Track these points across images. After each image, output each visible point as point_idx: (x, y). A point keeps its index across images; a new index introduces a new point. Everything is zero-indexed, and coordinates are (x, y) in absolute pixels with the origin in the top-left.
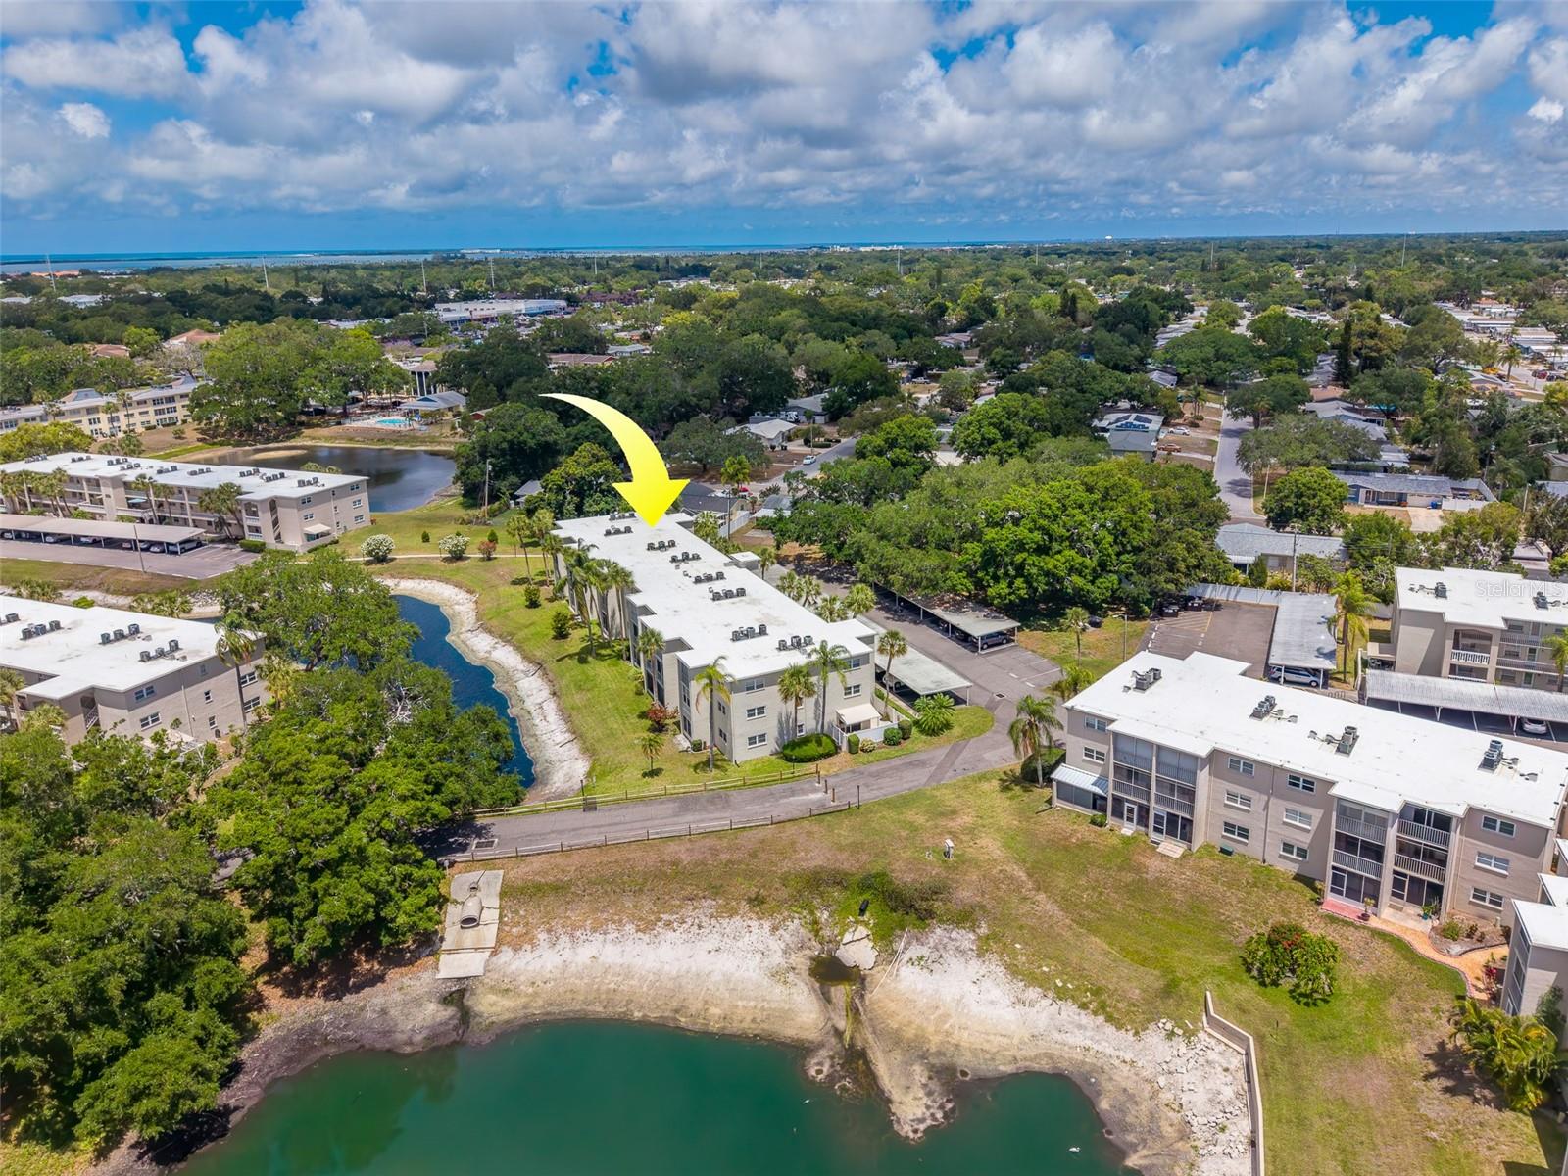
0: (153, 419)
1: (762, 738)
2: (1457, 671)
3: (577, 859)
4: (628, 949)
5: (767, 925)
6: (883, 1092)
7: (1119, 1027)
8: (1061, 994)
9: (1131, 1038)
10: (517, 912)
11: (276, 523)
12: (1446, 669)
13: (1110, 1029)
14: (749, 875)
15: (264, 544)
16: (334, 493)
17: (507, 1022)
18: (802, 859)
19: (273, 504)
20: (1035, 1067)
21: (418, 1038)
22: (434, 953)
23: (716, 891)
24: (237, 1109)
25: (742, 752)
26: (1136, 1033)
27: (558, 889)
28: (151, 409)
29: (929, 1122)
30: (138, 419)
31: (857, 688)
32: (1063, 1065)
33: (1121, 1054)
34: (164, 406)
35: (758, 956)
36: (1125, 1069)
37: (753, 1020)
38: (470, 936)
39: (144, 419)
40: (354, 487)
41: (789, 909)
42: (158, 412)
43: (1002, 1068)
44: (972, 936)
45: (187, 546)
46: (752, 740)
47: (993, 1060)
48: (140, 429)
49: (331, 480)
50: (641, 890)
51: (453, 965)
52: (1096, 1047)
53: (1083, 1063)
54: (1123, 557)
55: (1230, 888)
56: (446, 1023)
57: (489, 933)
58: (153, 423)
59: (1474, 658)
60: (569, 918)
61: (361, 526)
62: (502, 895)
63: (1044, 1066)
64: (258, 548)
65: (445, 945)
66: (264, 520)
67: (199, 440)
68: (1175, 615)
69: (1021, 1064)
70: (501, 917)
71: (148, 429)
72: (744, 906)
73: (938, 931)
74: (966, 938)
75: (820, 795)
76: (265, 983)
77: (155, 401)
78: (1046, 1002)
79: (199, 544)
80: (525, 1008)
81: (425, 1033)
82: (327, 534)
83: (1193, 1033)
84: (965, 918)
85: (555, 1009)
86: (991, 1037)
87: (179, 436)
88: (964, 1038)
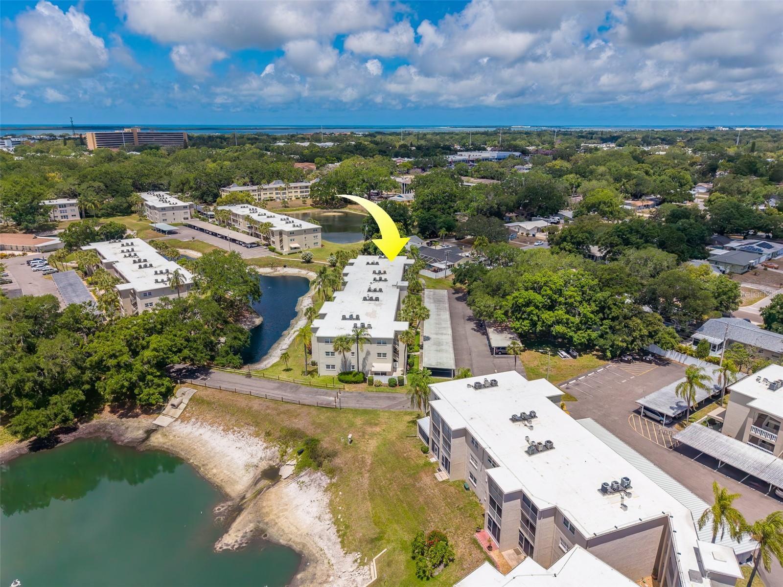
0: (299, 195)
1: (333, 367)
2: (754, 440)
3: (222, 395)
4: (214, 435)
5: (265, 445)
6: (230, 527)
7: (343, 547)
8: (336, 522)
9: (342, 554)
10: (192, 408)
11: (281, 241)
12: (746, 437)
13: (339, 546)
14: (271, 422)
15: (275, 249)
16: (306, 231)
17: (154, 446)
18: (295, 423)
19: (281, 233)
20: (294, 546)
21: (126, 441)
22: (159, 414)
23: (257, 424)
24: (63, 442)
25: (323, 372)
26: (346, 553)
27: (209, 403)
28: (299, 191)
29: (229, 547)
30: (293, 194)
31: (385, 355)
32: (305, 552)
33: (332, 559)
34: (304, 190)
35: (250, 456)
36: (327, 566)
37: (222, 480)
38: (173, 411)
39: (296, 194)
40: (315, 230)
41: (277, 442)
42: (301, 192)
43: (281, 541)
44: (329, 481)
45: (253, 245)
46: (328, 366)
47: (282, 536)
48: (294, 198)
49: (306, 225)
50: (234, 414)
51: (161, 420)
52: (326, 551)
53: (314, 555)
54: (604, 322)
55: (446, 505)
56: (138, 439)
57: (178, 412)
58: (299, 196)
59: (767, 434)
60: (206, 416)
61: (316, 247)
62: (191, 399)
63: (297, 548)
64: (273, 250)
65: (164, 412)
66: (276, 239)
67: (311, 205)
68: (629, 362)
69: (290, 543)
70: (186, 408)
71: (297, 198)
72: (263, 435)
73: (319, 473)
74: (325, 481)
75: (332, 399)
76: (109, 405)
77: (301, 188)
78: (328, 522)
79: (258, 245)
80: (164, 444)
81: (130, 440)
82: (298, 248)
83: (364, 564)
84: (331, 472)
85: (171, 448)
86: (291, 527)
87: (304, 202)
88: (283, 523)
